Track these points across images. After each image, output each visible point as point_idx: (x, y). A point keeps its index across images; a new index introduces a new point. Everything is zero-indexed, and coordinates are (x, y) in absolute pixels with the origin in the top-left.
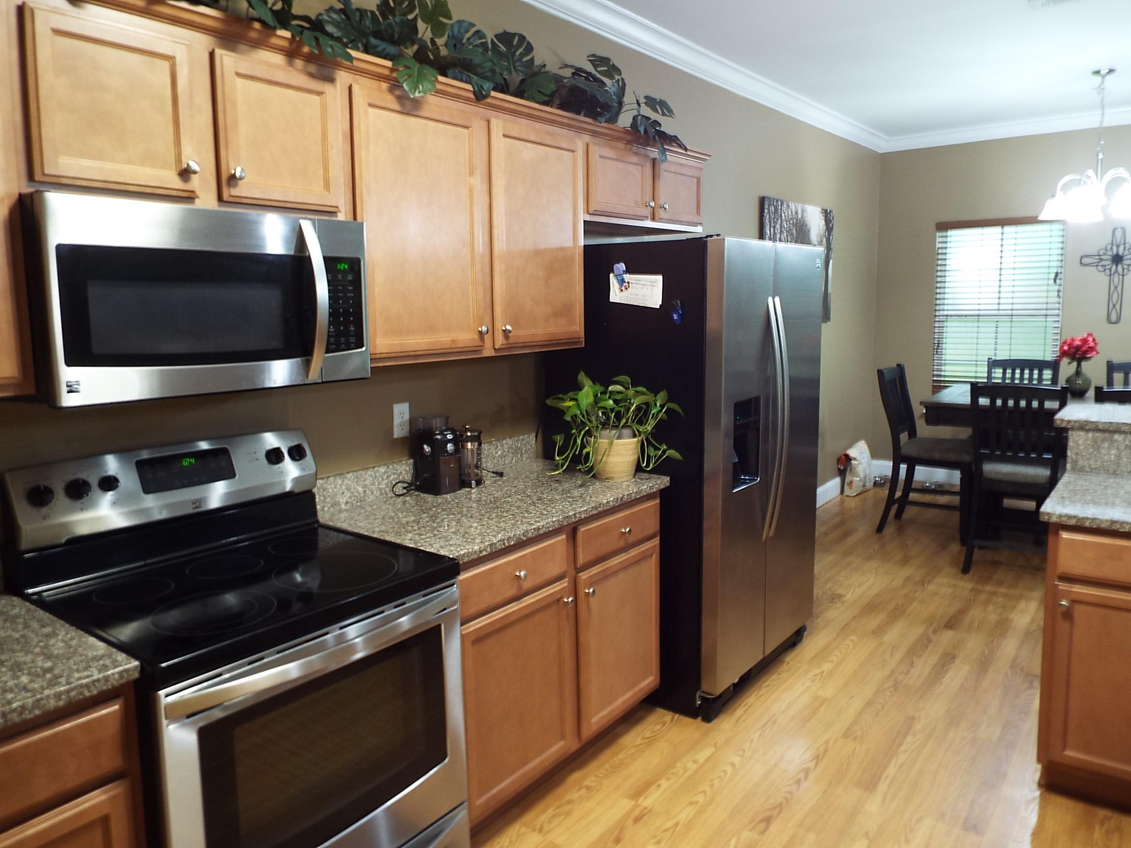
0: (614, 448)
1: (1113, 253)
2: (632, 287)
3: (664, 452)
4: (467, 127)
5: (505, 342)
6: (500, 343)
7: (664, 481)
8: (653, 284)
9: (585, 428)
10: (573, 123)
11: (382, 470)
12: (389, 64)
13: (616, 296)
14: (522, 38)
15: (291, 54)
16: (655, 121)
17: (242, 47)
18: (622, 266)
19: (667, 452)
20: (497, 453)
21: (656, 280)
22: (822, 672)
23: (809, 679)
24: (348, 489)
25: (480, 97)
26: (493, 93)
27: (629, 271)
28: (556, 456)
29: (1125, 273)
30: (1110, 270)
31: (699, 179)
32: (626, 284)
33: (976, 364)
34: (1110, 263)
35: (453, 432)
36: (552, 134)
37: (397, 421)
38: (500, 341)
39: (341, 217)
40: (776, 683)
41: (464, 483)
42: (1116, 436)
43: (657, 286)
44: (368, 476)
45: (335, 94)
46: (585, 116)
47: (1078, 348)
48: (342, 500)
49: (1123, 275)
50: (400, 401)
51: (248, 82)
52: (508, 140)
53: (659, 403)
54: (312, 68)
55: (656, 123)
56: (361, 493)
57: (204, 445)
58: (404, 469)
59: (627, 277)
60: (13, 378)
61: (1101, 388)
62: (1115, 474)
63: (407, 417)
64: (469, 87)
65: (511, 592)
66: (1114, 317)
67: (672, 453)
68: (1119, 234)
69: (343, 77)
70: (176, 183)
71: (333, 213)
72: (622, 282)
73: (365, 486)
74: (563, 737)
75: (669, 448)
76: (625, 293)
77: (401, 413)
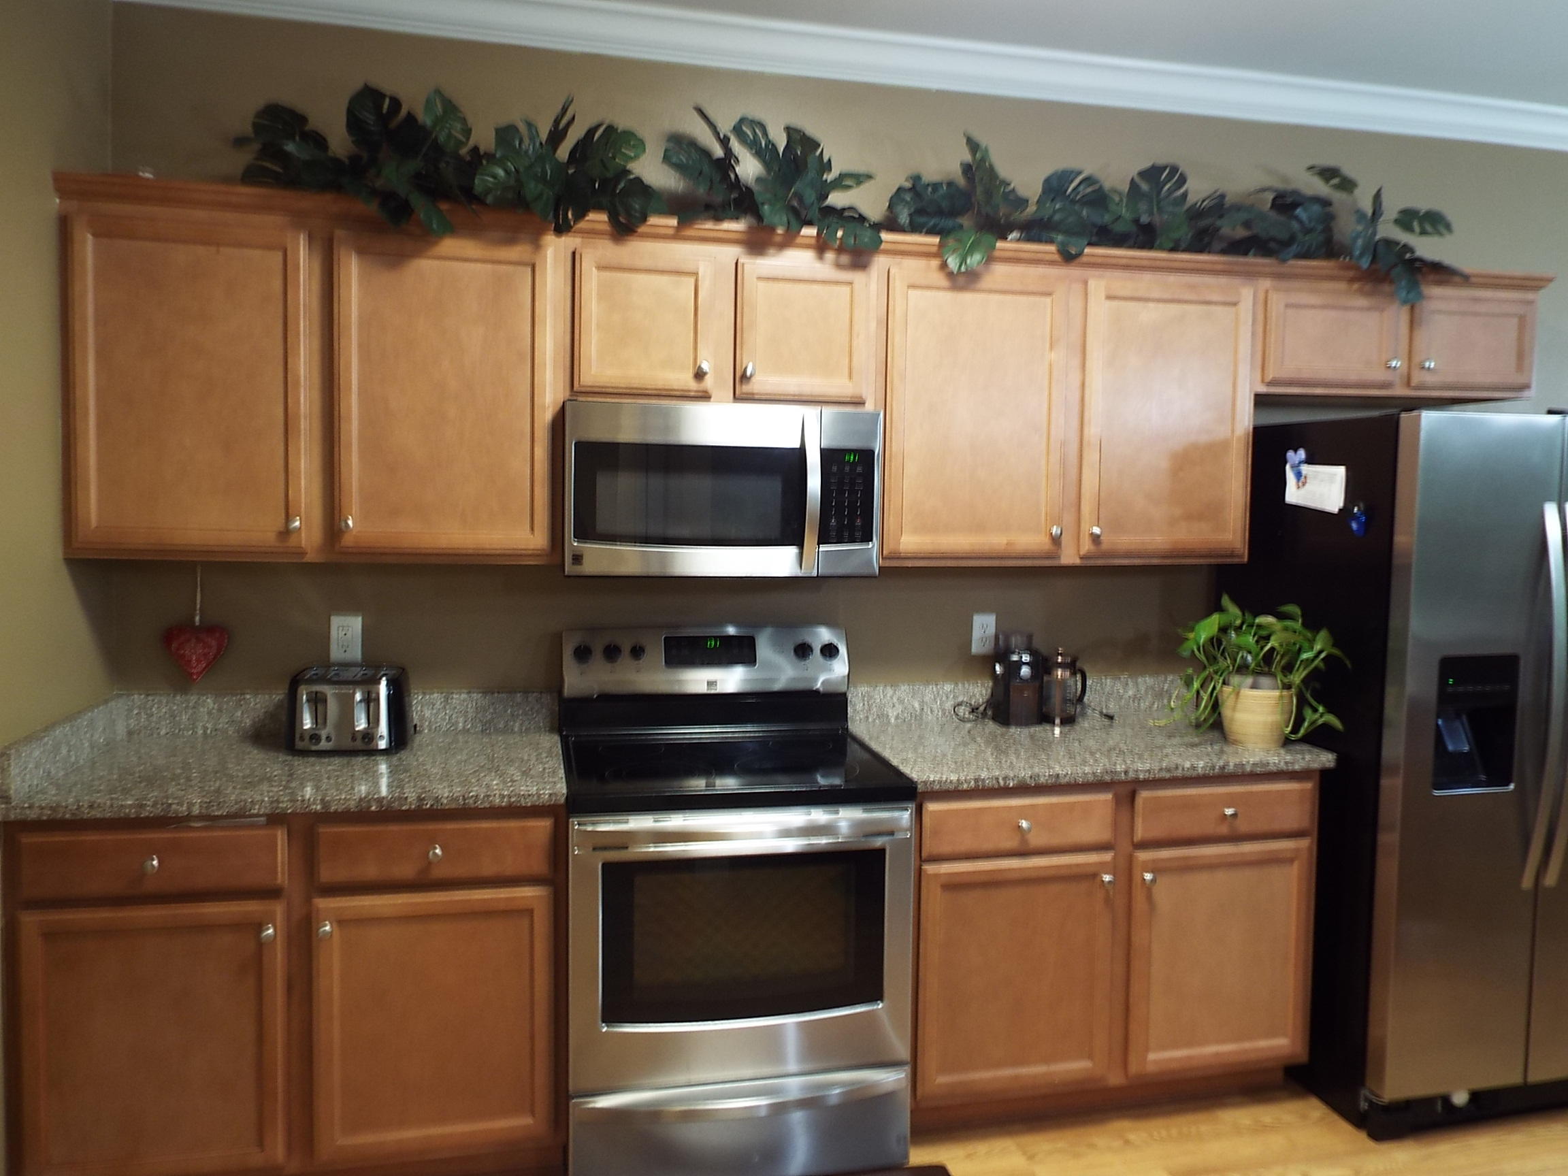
0: (1242, 699)
2: (1310, 482)
3: (1321, 716)
4: (1049, 294)
5: (1092, 548)
6: (1087, 548)
7: (1326, 759)
10: (1236, 268)
11: (948, 687)
12: (936, 240)
13: (1294, 495)
14: (1174, 170)
15: (821, 247)
16: (1405, 246)
17: (772, 251)
18: (1302, 454)
19: (1324, 717)
20: (1125, 691)
21: (1339, 473)
24: (901, 701)
25: (1069, 258)
26: (1087, 250)
27: (1310, 460)
31: (1522, 320)
32: (1304, 478)
35: (1032, 653)
36: (1192, 287)
37: (977, 633)
38: (1087, 546)
39: (869, 407)
41: (1045, 719)
43: (1339, 482)
44: (929, 692)
45: (869, 282)
46: (1255, 255)
48: (892, 714)
50: (983, 610)
51: (770, 284)
52: (1115, 303)
53: (1320, 646)
54: (845, 259)
55: (1407, 248)
56: (917, 711)
57: (731, 630)
58: (979, 691)
59: (1305, 469)
60: (543, 550)
63: (992, 630)
64: (1052, 248)
65: (1011, 843)
67: (1331, 719)
69: (880, 263)
70: (692, 385)
71: (861, 403)
72: (1299, 475)
73: (922, 703)
74: (1090, 1057)
75: (1329, 711)
76: (1303, 491)
77: (984, 627)
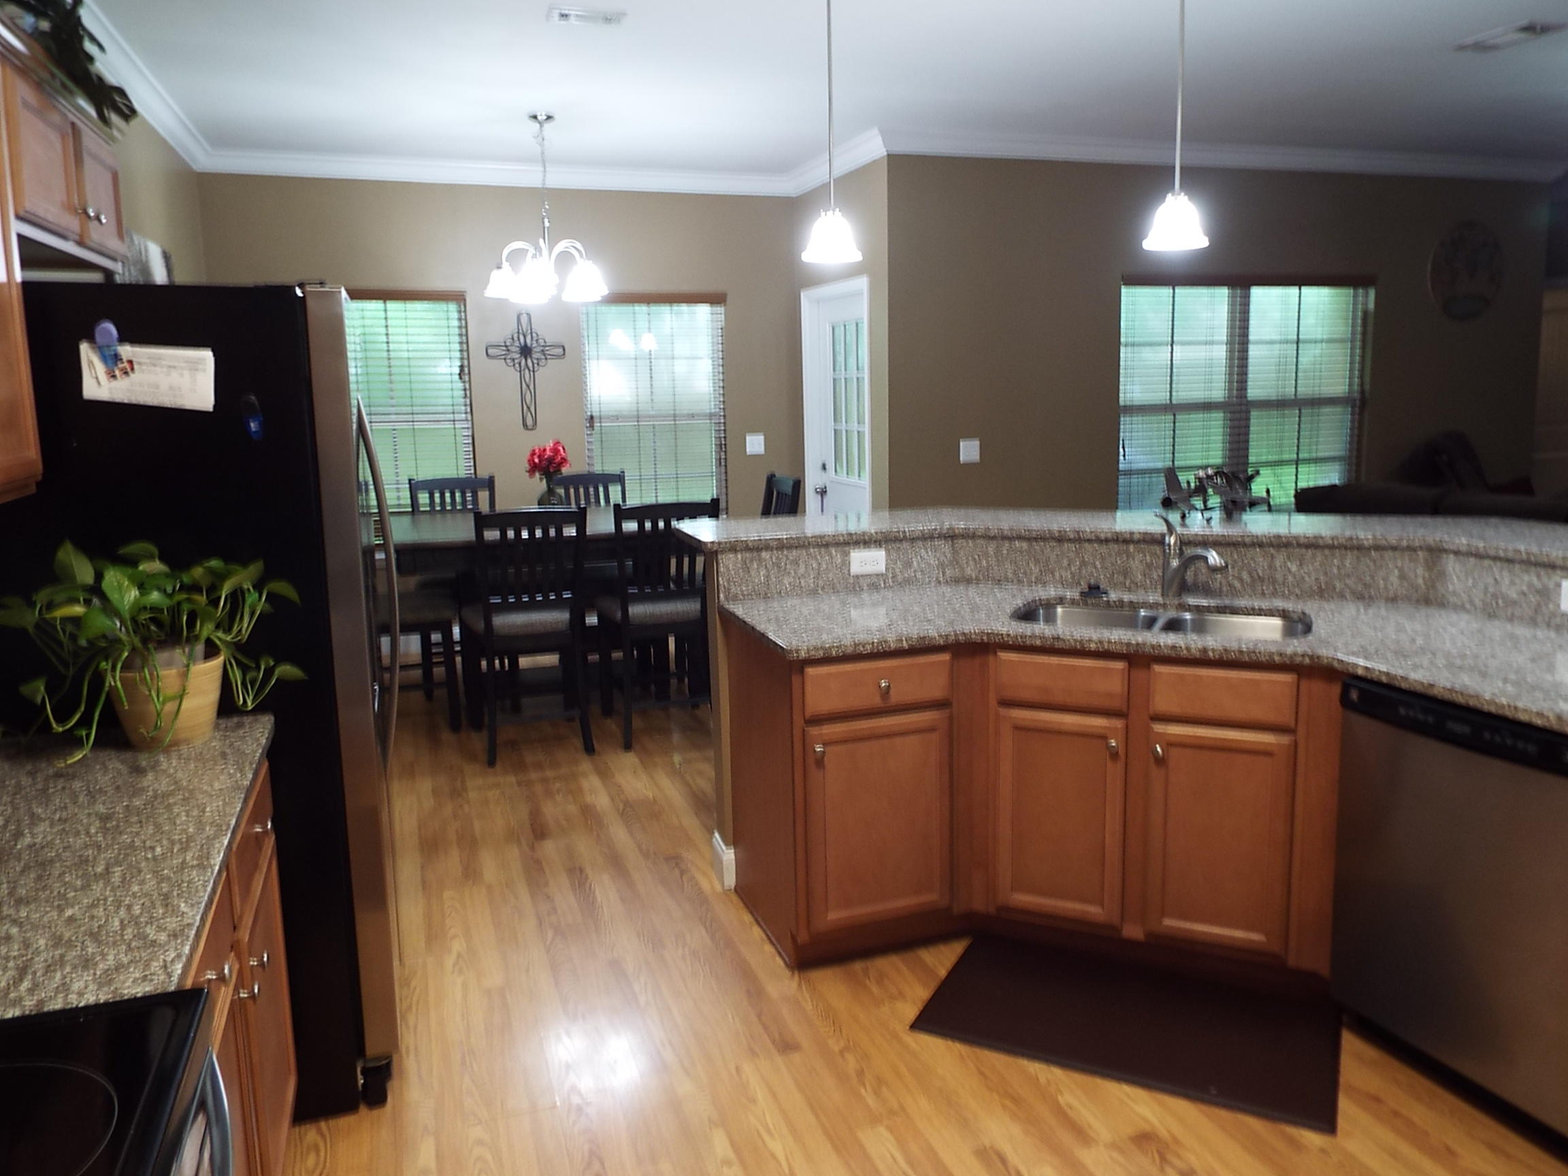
1: (520, 343)
2: (143, 371)
3: (269, 672)
8: (194, 366)
9: (120, 655)
13: (101, 387)
18: (107, 329)
19: (278, 672)
21: (199, 359)
22: (459, 955)
23: (453, 973)
27: (123, 339)
28: (54, 725)
29: (536, 369)
30: (520, 364)
31: (115, 175)
32: (126, 365)
33: (398, 488)
34: (519, 355)
40: (415, 999)
42: (764, 554)
43: (204, 370)
47: (551, 460)
49: (534, 371)
59: (126, 351)
61: (619, 505)
62: (766, 597)
66: (529, 422)
67: (287, 670)
68: (524, 320)
75: (278, 662)
76: (126, 383)
